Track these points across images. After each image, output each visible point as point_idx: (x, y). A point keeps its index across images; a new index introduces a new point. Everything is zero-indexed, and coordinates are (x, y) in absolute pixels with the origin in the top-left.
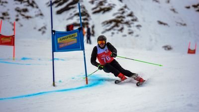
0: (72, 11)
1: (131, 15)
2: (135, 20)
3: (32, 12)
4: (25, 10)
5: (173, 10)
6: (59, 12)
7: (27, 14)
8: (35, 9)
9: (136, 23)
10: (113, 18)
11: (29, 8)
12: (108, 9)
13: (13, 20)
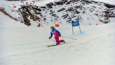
0: (67, 18)
1: (81, 17)
2: (82, 18)
3: (58, 19)
4: (56, 19)
5: (90, 15)
6: (64, 18)
7: (57, 20)
8: (59, 18)
9: (82, 19)
10: (77, 18)
11: (57, 18)
12: (75, 17)
13: (54, 21)
